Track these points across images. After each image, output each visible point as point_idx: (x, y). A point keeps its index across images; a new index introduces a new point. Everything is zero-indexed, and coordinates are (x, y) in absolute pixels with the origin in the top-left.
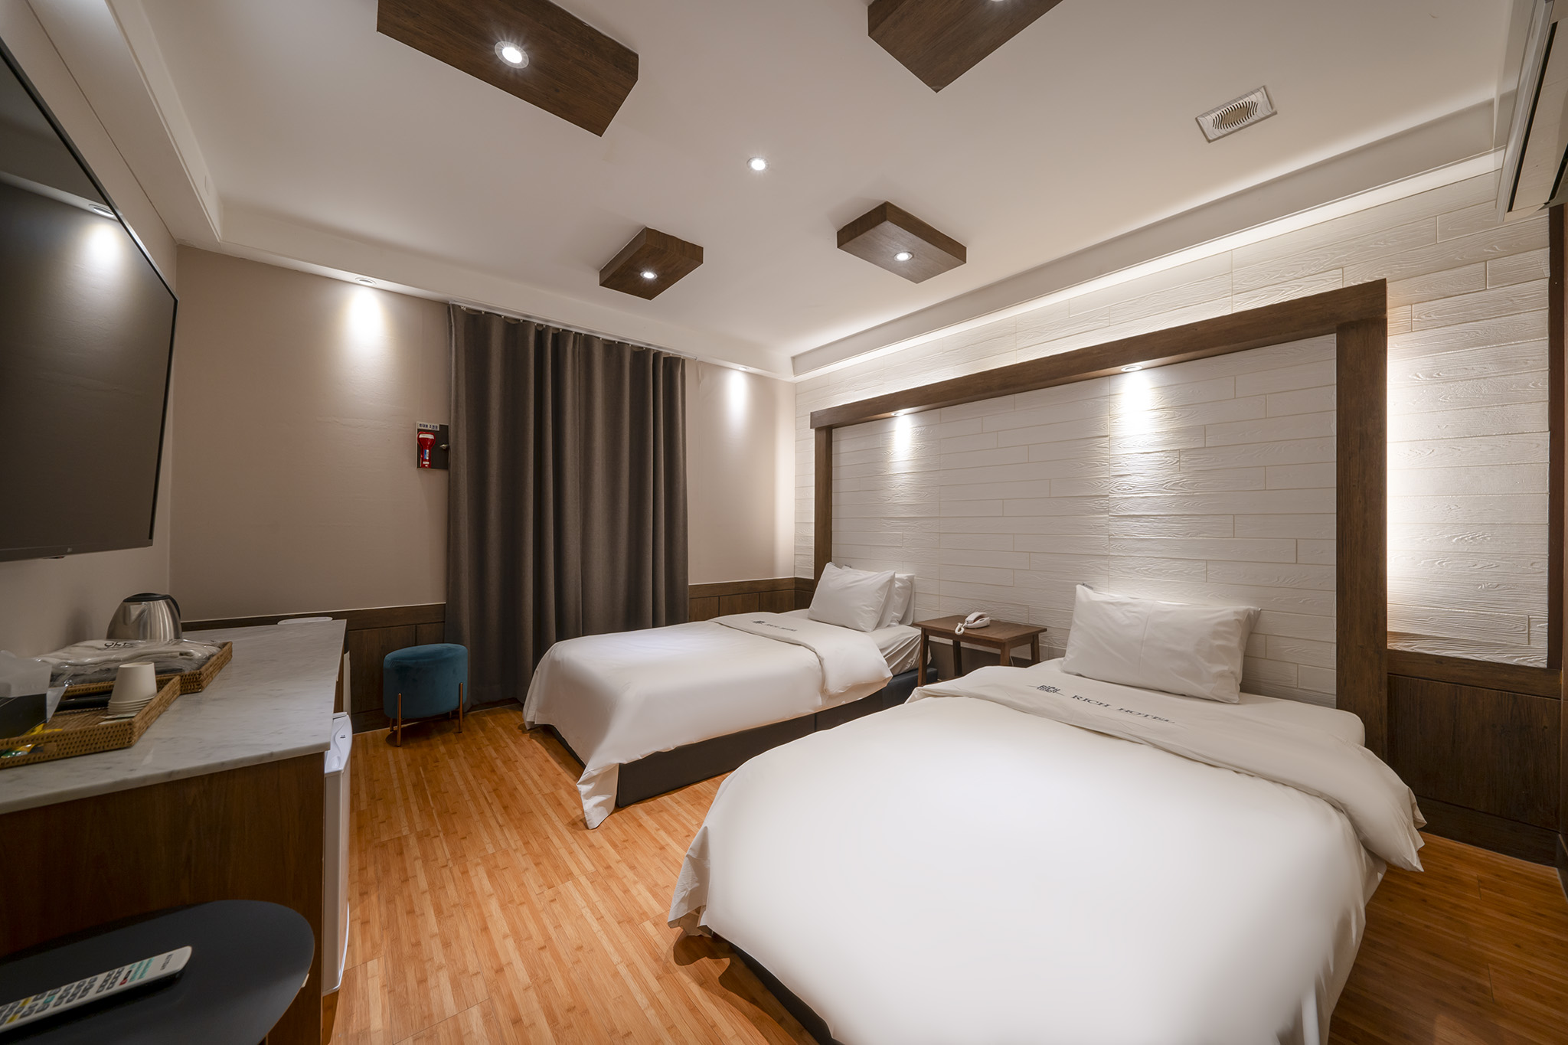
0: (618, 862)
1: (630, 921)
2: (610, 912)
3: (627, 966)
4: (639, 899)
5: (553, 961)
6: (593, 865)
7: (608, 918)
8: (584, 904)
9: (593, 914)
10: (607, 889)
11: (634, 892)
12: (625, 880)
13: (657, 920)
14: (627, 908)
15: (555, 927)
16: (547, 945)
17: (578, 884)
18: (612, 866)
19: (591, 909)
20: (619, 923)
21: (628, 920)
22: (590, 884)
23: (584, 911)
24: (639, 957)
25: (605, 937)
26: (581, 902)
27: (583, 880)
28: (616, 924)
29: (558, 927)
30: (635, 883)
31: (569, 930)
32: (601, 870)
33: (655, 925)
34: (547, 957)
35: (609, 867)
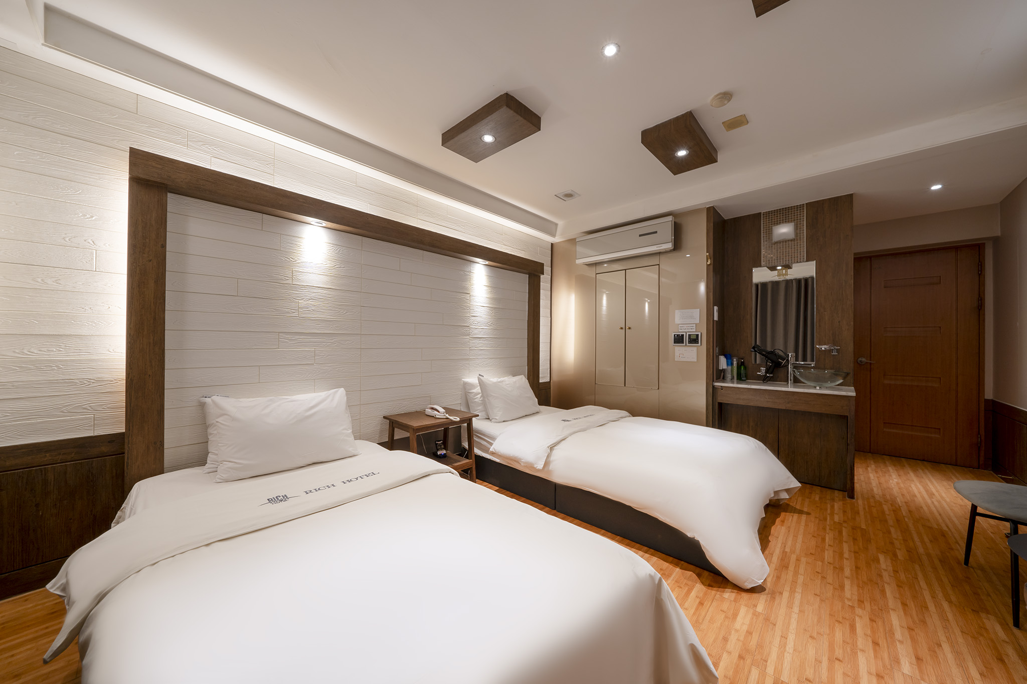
0: (730, 653)
1: (767, 619)
2: (774, 634)
3: (792, 608)
4: (747, 621)
5: (835, 648)
6: (750, 672)
7: (778, 633)
8: (786, 654)
9: (786, 643)
10: (760, 646)
11: (745, 628)
12: (742, 638)
13: (752, 607)
14: (761, 625)
15: (821, 662)
16: (833, 660)
17: (778, 671)
18: (737, 655)
19: (785, 647)
20: (775, 625)
21: (768, 621)
22: (769, 661)
23: (791, 651)
24: (782, 605)
25: (791, 628)
26: (788, 658)
27: (770, 670)
28: (777, 626)
29: (818, 661)
30: (737, 631)
31: (811, 653)
32: (749, 661)
33: (755, 606)
34: (839, 653)
35: (741, 657)
